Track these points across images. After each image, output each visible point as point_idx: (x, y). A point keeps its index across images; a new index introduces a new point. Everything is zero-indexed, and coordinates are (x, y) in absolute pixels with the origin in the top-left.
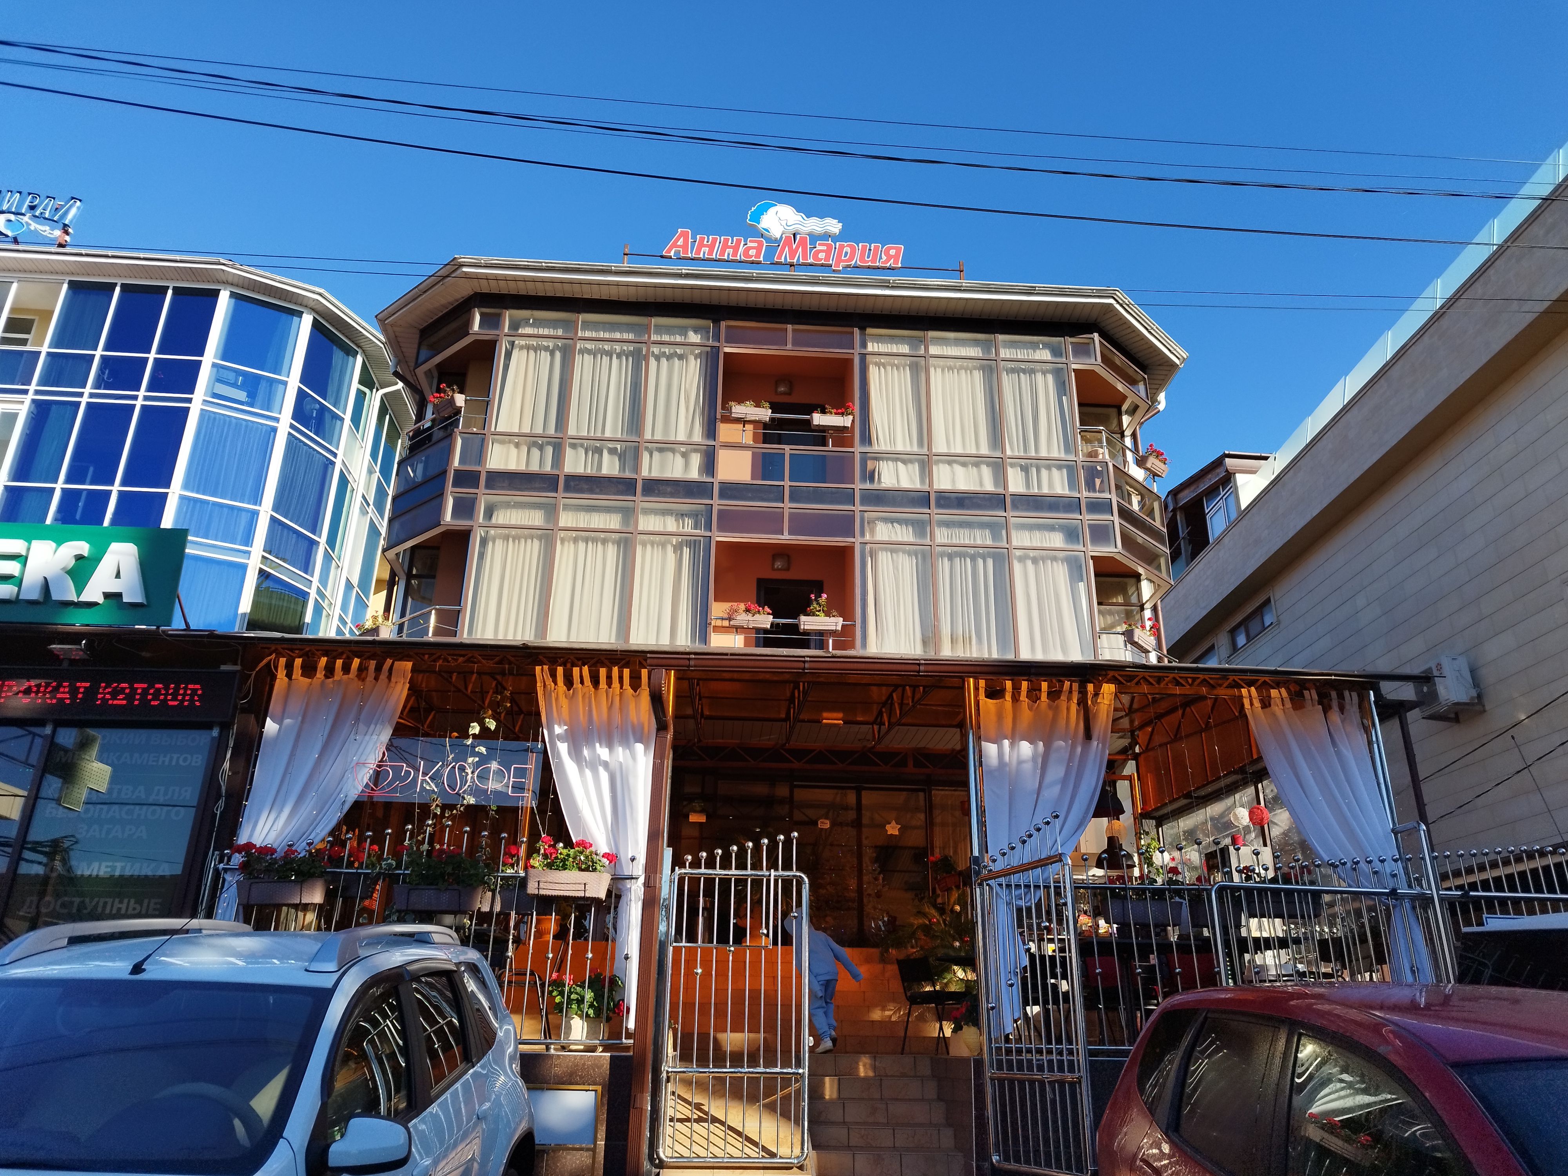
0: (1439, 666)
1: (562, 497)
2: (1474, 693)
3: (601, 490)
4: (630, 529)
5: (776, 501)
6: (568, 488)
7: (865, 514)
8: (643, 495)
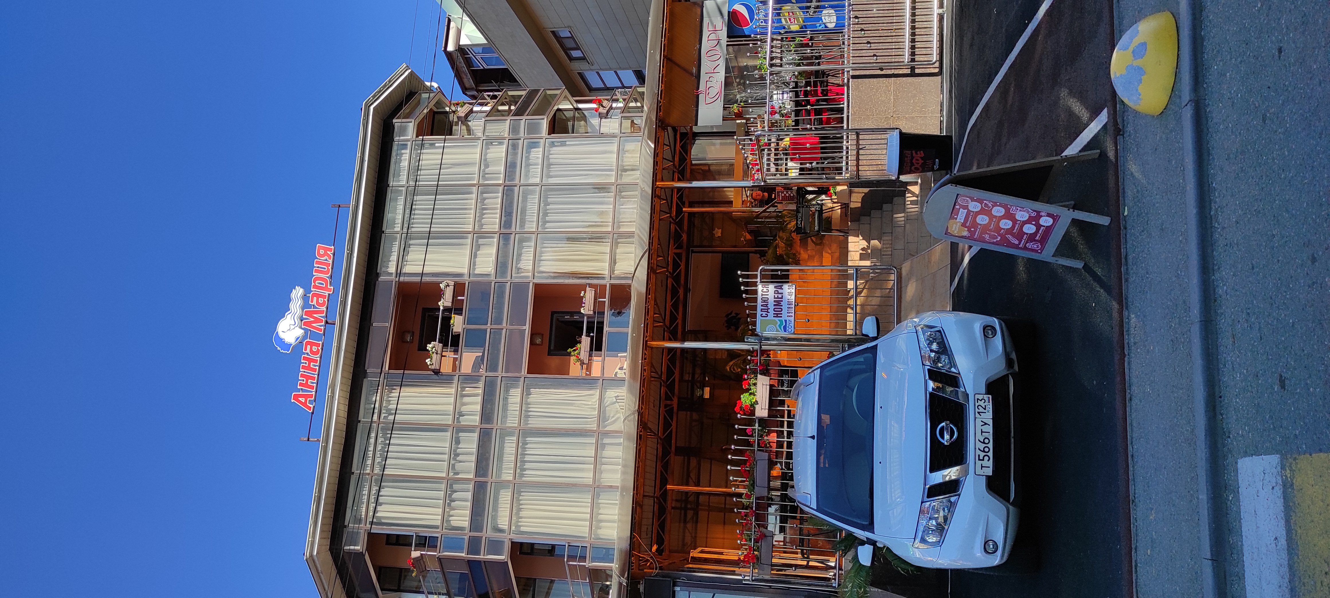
1: (491, 479)
3: (488, 453)
4: (517, 432)
5: (501, 334)
6: (485, 475)
7: (513, 275)
8: (492, 423)
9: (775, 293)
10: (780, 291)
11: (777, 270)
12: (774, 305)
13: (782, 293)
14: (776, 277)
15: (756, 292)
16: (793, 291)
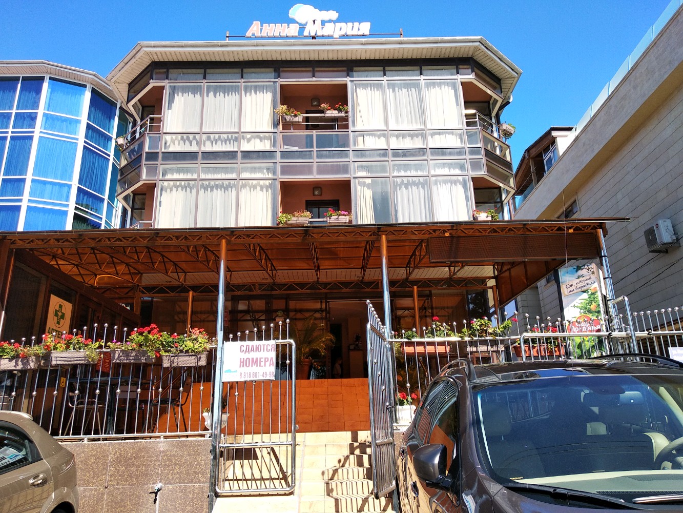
0: (657, 226)
1: (200, 163)
2: (674, 238)
3: (220, 159)
5: (309, 159)
6: (203, 158)
7: (356, 164)
8: (242, 160)
9: (265, 358)
10: (268, 364)
11: (291, 359)
12: (253, 359)
13: (265, 365)
14: (284, 357)
15: (268, 338)
16: (268, 378)
